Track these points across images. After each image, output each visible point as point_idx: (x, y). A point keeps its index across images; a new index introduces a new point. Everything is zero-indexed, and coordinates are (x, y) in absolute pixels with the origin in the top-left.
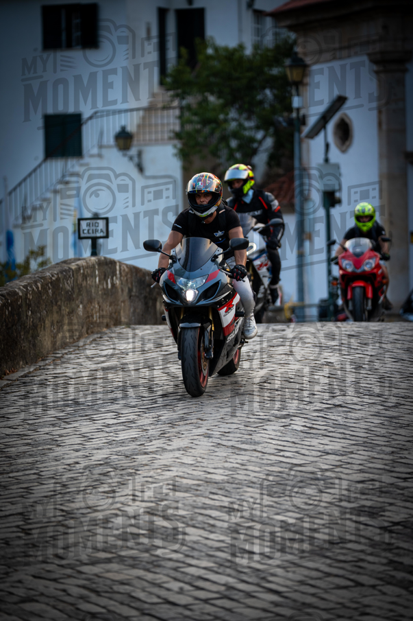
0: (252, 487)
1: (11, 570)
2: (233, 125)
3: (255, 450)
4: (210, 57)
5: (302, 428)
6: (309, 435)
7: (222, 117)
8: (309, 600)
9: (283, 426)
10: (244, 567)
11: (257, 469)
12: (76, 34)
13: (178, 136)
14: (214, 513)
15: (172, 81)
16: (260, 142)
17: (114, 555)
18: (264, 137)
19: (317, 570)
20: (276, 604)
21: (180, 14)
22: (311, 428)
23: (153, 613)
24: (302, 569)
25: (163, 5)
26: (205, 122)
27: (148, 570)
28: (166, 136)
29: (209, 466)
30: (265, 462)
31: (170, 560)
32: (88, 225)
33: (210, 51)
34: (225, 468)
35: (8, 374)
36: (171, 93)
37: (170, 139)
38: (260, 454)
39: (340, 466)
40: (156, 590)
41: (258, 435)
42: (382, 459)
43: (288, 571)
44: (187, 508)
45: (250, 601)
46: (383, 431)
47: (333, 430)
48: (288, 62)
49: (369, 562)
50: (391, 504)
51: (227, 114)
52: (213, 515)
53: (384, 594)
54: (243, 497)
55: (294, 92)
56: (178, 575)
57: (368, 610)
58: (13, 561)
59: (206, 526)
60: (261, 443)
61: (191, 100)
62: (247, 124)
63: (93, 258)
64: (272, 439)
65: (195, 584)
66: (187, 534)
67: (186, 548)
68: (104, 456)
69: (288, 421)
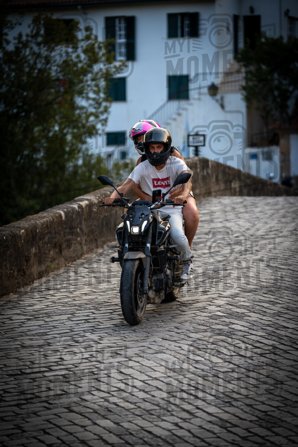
0: (287, 290)
1: (150, 335)
2: (276, 82)
3: (289, 269)
4: (263, 44)
7: (269, 77)
10: (283, 336)
11: (290, 280)
12: (186, 30)
13: (244, 88)
14: (266, 305)
15: (240, 56)
16: (291, 93)
17: (208, 328)
18: (294, 90)
21: (246, 18)
25: (236, 13)
26: (260, 81)
27: (228, 337)
28: (237, 88)
29: (263, 278)
30: (294, 276)
31: (240, 331)
32: (193, 139)
33: (263, 40)
34: (271, 279)
36: (242, 64)
37: (240, 90)
38: (292, 272)
41: (291, 260)
44: (250, 301)
45: (286, 355)
51: (273, 76)
52: (265, 306)
54: (282, 296)
56: (245, 340)
58: (151, 330)
59: (261, 312)
60: (292, 265)
61: (252, 68)
62: (284, 82)
63: (196, 158)
65: (255, 345)
66: (249, 316)
67: (249, 324)
68: (202, 271)
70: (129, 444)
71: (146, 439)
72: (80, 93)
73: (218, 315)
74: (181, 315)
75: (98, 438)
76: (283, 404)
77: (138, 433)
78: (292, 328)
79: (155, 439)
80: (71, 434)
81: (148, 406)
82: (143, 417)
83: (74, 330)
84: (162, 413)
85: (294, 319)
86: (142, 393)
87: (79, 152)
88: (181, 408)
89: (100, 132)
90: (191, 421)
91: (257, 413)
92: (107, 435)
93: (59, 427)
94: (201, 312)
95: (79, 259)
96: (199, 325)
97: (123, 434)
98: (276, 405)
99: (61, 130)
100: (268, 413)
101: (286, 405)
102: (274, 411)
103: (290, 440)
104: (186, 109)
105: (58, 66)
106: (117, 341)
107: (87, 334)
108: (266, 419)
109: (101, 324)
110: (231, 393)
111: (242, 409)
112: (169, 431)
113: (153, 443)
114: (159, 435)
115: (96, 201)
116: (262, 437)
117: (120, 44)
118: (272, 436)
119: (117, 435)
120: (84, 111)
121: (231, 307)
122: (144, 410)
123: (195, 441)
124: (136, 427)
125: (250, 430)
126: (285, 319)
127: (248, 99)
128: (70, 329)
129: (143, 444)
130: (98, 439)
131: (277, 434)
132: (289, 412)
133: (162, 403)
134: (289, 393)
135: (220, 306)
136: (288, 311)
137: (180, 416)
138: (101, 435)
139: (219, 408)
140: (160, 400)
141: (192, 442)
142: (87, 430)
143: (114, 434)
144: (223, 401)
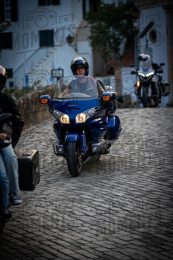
0: (118, 171)
1: (27, 203)
2: (111, 33)
3: (119, 157)
4: (102, 8)
5: (138, 148)
6: (140, 151)
7: (107, 30)
9: (130, 148)
11: (120, 164)
13: (90, 38)
15: (87, 17)
16: (122, 40)
17: (66, 197)
18: (123, 38)
22: (140, 148)
26: (101, 32)
27: (79, 203)
30: (123, 161)
31: (87, 199)
32: (56, 72)
33: (102, 6)
35: (26, 129)
36: (88, 21)
37: (87, 39)
38: (121, 159)
39: (152, 163)
40: (82, 210)
41: (121, 151)
42: (168, 160)
46: (168, 149)
47: (149, 149)
48: (132, 9)
49: (163, 199)
50: (171, 177)
51: (109, 29)
52: (103, 182)
53: (168, 211)
54: (115, 175)
55: (134, 20)
56: (90, 205)
57: (162, 217)
58: (28, 200)
60: (122, 154)
61: (95, 24)
62: (117, 33)
64: (126, 153)
65: (97, 208)
66: (93, 189)
67: (93, 194)
68: (62, 160)
69: (132, 146)
73: (72, 189)
74: (48, 189)
76: (115, 246)
78: (122, 196)
81: (25, 251)
84: (35, 255)
85: (123, 190)
86: (21, 242)
91: (98, 253)
94: (61, 187)
96: (60, 196)
98: (110, 248)
100: (105, 253)
101: (117, 247)
102: (109, 251)
104: (52, 53)
108: (104, 257)
110: (80, 240)
111: (88, 251)
117: (7, 10)
121: (81, 183)
122: (23, 253)
126: (117, 190)
127: (93, 45)
132: (118, 252)
133: (34, 248)
134: (119, 239)
135: (73, 183)
136: (119, 185)
137: (46, 257)
139: (73, 250)
140: (33, 247)
144: (75, 246)
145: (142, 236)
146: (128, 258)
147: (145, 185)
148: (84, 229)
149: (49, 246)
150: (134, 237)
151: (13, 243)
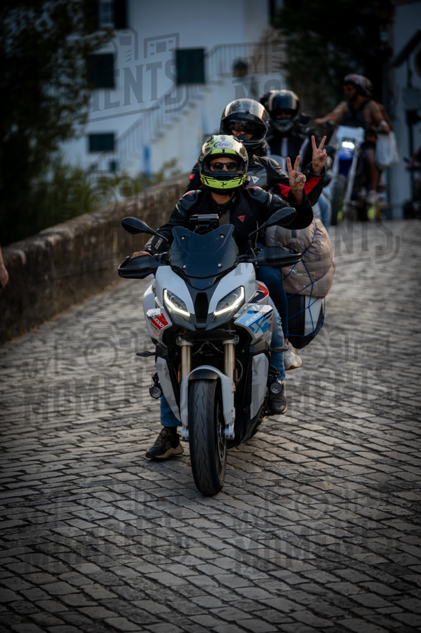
1: (153, 432)
7: (321, 50)
8: (405, 458)
10: (349, 430)
19: (410, 432)
20: (377, 462)
23: (274, 470)
24: (398, 431)
27: (268, 433)
40: (275, 450)
43: (386, 434)
45: (354, 459)
55: (381, 27)
56: (294, 437)
58: (154, 424)
59: (316, 395)
65: (308, 445)
66: (299, 402)
67: (299, 414)
69: (382, 305)
70: (124, 599)
71: (148, 592)
72: (47, 77)
75: (78, 591)
76: (351, 532)
77: (137, 582)
78: (363, 418)
79: (162, 590)
80: (37, 586)
81: (152, 541)
82: (144, 557)
83: (42, 427)
84: (173, 551)
85: (365, 405)
86: (142, 521)
87: (48, 162)
88: (201, 543)
89: (78, 133)
90: (214, 563)
91: (313, 547)
92: (91, 586)
93: (19, 575)
95: (47, 320)
97: (114, 584)
98: (341, 536)
99: (21, 131)
100: (330, 547)
101: (356, 534)
102: (338, 544)
103: (362, 587)
104: (201, 98)
105: (15, 38)
106: (105, 443)
107: (61, 433)
108: (327, 557)
109: (80, 418)
110: (274, 518)
111: (291, 543)
112: (184, 578)
113: (160, 597)
114: (168, 585)
115: (72, 235)
116: (322, 585)
118: (335, 582)
119: (106, 586)
120: (53, 103)
122: (145, 546)
123: (222, 592)
124: (133, 572)
125: (302, 573)
126: (352, 405)
128: (36, 427)
129: (145, 599)
130: (78, 593)
131: (343, 580)
132: (360, 545)
133: (172, 535)
134: (360, 517)
137: (198, 556)
138: (82, 587)
139: (257, 541)
140: (169, 532)
141: (217, 595)
142: (61, 580)
143: (101, 584)
144: (263, 531)
145: (412, 510)
146: (382, 560)
147: (415, 394)
148: (283, 491)
149: (204, 529)
150: (394, 512)
151: (123, 521)
